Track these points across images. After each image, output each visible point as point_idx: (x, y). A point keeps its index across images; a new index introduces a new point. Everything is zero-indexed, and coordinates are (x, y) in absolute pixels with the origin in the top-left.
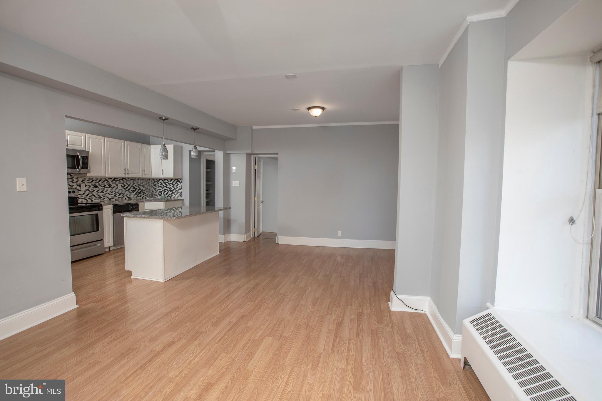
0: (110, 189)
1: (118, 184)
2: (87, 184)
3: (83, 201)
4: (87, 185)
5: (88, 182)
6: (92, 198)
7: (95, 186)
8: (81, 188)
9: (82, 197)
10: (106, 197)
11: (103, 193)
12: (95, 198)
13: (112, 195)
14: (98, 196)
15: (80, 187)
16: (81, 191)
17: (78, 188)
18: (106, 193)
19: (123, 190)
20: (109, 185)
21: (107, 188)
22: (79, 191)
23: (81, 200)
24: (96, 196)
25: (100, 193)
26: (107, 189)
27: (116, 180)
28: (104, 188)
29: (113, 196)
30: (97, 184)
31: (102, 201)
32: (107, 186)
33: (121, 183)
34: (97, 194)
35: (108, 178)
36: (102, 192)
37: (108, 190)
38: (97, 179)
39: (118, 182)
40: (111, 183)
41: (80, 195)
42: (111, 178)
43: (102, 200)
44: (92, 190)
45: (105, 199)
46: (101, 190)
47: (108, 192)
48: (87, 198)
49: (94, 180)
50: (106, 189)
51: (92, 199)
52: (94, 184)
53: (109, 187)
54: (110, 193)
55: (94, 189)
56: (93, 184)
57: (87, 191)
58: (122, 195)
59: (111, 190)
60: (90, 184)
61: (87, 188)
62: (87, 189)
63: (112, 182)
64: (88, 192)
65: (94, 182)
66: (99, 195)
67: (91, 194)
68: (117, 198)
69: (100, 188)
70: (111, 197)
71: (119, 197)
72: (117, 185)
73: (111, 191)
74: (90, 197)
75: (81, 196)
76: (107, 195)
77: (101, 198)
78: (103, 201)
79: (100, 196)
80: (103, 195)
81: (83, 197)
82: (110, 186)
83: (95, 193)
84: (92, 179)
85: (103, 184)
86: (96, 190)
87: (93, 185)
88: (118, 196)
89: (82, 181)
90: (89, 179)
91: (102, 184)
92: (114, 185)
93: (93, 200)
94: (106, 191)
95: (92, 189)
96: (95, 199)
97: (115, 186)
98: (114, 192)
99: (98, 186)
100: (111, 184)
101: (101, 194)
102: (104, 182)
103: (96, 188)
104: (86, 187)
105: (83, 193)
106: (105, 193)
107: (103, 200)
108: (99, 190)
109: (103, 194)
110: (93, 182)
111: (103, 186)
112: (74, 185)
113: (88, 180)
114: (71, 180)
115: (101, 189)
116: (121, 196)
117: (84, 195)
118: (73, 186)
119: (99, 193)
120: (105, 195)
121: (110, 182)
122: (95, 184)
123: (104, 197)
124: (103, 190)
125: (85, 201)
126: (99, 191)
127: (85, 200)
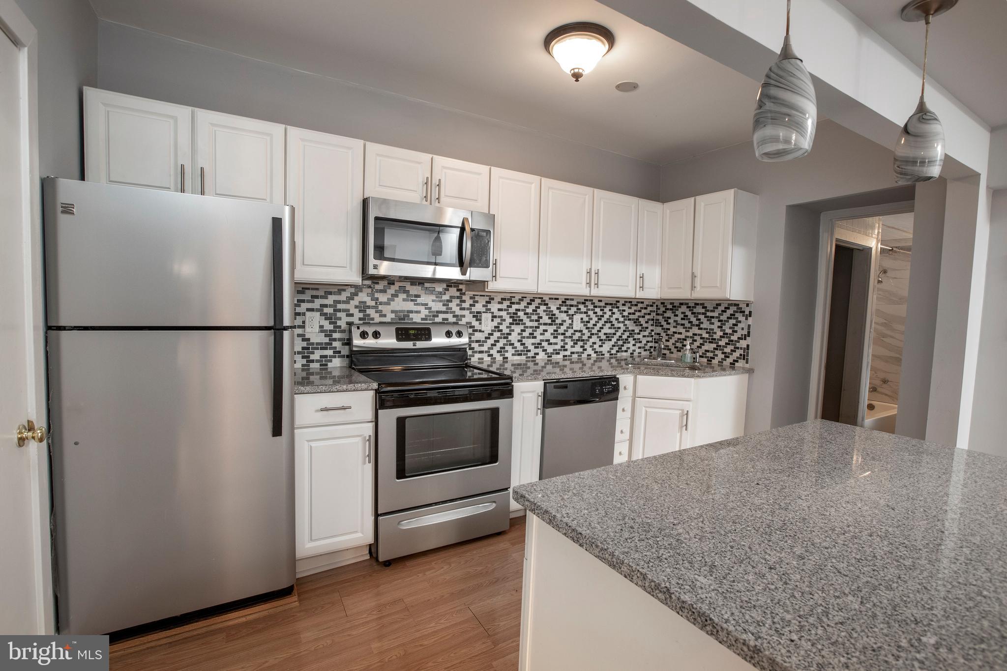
0: (551, 329)
1: (573, 315)
2: (497, 313)
3: (483, 359)
4: (495, 317)
5: (500, 306)
6: (507, 351)
7: (516, 321)
8: (480, 324)
9: (482, 349)
10: (539, 350)
11: (535, 337)
12: (513, 351)
13: (556, 344)
14: (521, 348)
15: (479, 320)
16: (480, 331)
17: (475, 323)
18: (542, 337)
19: (585, 331)
20: (549, 318)
21: (545, 324)
22: (476, 331)
23: (480, 356)
24: (516, 348)
25: (528, 337)
26: (545, 327)
27: (568, 302)
28: (536, 324)
29: (558, 347)
30: (521, 314)
31: (529, 361)
32: (546, 319)
33: (581, 313)
34: (519, 341)
35: (550, 299)
36: (532, 336)
37: (546, 331)
38: (521, 300)
39: (574, 309)
40: (556, 312)
41: (477, 341)
42: (558, 299)
43: (529, 357)
44: (507, 331)
45: (537, 354)
46: (530, 330)
47: (548, 335)
48: (493, 352)
49: (513, 303)
50: (542, 327)
51: (507, 355)
52: (514, 313)
53: (549, 321)
54: (553, 340)
55: (513, 327)
56: (510, 313)
57: (495, 331)
58: (581, 347)
59: (555, 331)
60: (504, 314)
61: (495, 323)
62: (495, 327)
63: (558, 308)
64: (497, 334)
65: (515, 307)
66: (524, 344)
67: (505, 341)
68: (568, 353)
69: (529, 324)
70: (554, 350)
71: (574, 350)
72: (571, 317)
73: (555, 335)
74: (501, 348)
75: (480, 346)
76: (545, 344)
77: (529, 351)
78: (532, 361)
79: (527, 347)
80: (533, 344)
81: (485, 348)
82: (553, 317)
83: (514, 337)
84: (508, 300)
85: (536, 314)
86: (517, 329)
87: (511, 317)
88: (572, 347)
89: (484, 306)
90: (502, 299)
91: (533, 314)
92: (564, 316)
93: (507, 358)
94: (541, 334)
95: (507, 327)
96: (513, 355)
97: (565, 321)
98: (561, 337)
99: (522, 320)
100: (554, 315)
101: (529, 342)
102: (539, 308)
103: (519, 324)
104: (492, 320)
105: (486, 338)
106: (539, 337)
107: (533, 357)
108: (524, 331)
109: (533, 341)
110: (511, 307)
111: (536, 321)
112: (464, 316)
113: (499, 303)
114: (458, 301)
115: (531, 327)
116: (578, 349)
117: (486, 342)
118: (463, 319)
119: (524, 337)
120: (538, 344)
121: (553, 308)
122: (517, 314)
123: (537, 351)
124: (536, 331)
125: (489, 358)
126: (526, 334)
127: (489, 356)
